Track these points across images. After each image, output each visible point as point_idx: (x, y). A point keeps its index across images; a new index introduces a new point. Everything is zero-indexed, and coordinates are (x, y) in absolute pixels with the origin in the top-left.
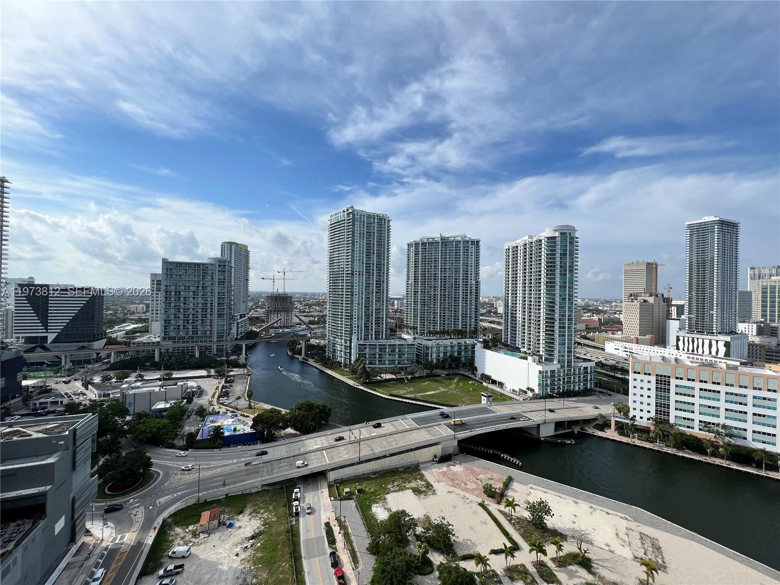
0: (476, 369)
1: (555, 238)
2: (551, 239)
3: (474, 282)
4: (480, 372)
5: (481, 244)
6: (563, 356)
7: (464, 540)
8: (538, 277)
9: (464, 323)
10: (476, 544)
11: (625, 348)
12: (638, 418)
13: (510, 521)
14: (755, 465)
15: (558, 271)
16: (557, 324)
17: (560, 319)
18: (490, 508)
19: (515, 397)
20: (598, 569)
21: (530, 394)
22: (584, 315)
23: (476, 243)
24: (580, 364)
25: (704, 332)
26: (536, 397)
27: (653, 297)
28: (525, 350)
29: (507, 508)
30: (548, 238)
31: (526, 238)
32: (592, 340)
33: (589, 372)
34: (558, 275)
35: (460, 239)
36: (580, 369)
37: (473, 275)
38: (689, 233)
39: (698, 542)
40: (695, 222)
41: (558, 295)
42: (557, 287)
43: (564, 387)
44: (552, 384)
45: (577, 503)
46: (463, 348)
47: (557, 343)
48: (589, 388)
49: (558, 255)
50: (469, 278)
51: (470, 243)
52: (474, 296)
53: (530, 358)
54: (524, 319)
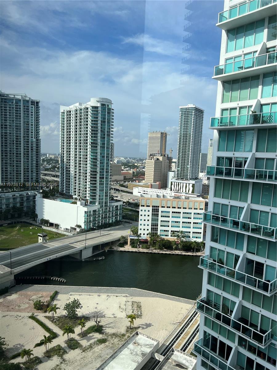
0: (36, 216)
1: (97, 107)
2: (95, 108)
3: (34, 140)
4: (39, 218)
5: (40, 105)
6: (102, 199)
7: (14, 346)
8: (85, 139)
9: (26, 177)
10: (24, 345)
11: (144, 191)
12: (142, 235)
13: (52, 321)
14: (192, 251)
15: (99, 135)
16: (98, 176)
17: (100, 172)
18: (38, 317)
19: (67, 234)
20: (106, 329)
21: (78, 230)
22: (124, 169)
23: (36, 104)
24: (113, 204)
25: (183, 179)
26: (83, 231)
27: (162, 157)
28: (76, 196)
29: (51, 313)
30: (93, 107)
31: (77, 104)
32: (126, 187)
33: (119, 209)
34: (99, 138)
35: (19, 97)
36: (113, 207)
37: (33, 133)
38: (181, 114)
39: (159, 297)
40: (184, 107)
41: (99, 153)
42: (99, 147)
43: (102, 221)
44: (94, 220)
45: (99, 296)
46: (25, 199)
47: (98, 190)
48: (118, 220)
49: (99, 122)
50: (30, 136)
51: (30, 103)
52: (35, 153)
53: (79, 203)
54: (76, 172)
